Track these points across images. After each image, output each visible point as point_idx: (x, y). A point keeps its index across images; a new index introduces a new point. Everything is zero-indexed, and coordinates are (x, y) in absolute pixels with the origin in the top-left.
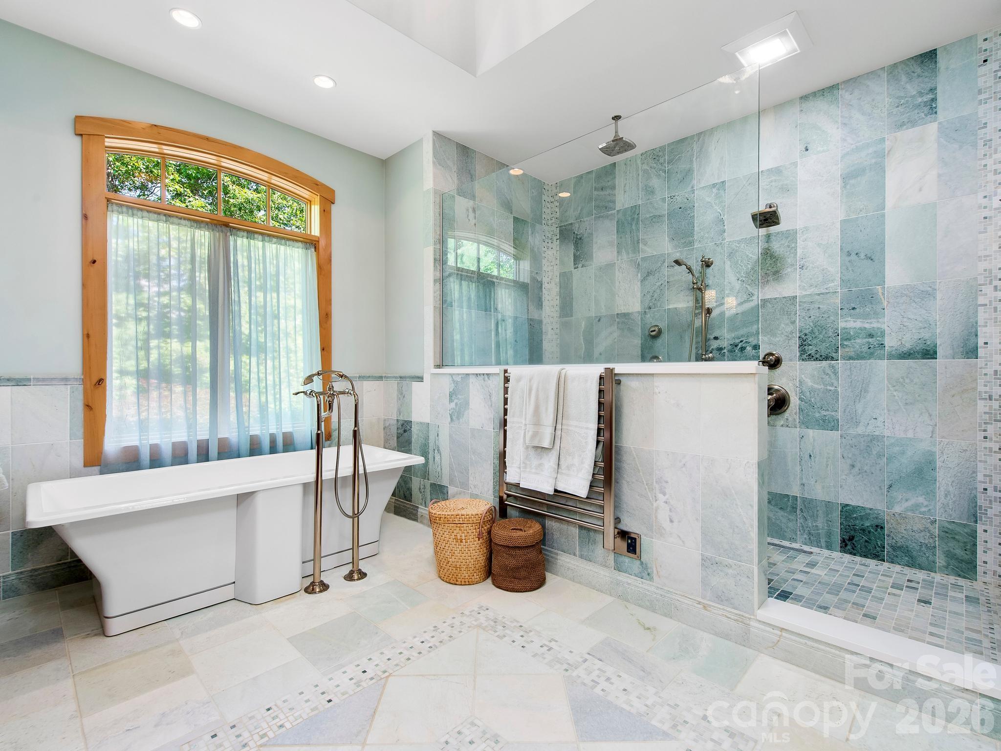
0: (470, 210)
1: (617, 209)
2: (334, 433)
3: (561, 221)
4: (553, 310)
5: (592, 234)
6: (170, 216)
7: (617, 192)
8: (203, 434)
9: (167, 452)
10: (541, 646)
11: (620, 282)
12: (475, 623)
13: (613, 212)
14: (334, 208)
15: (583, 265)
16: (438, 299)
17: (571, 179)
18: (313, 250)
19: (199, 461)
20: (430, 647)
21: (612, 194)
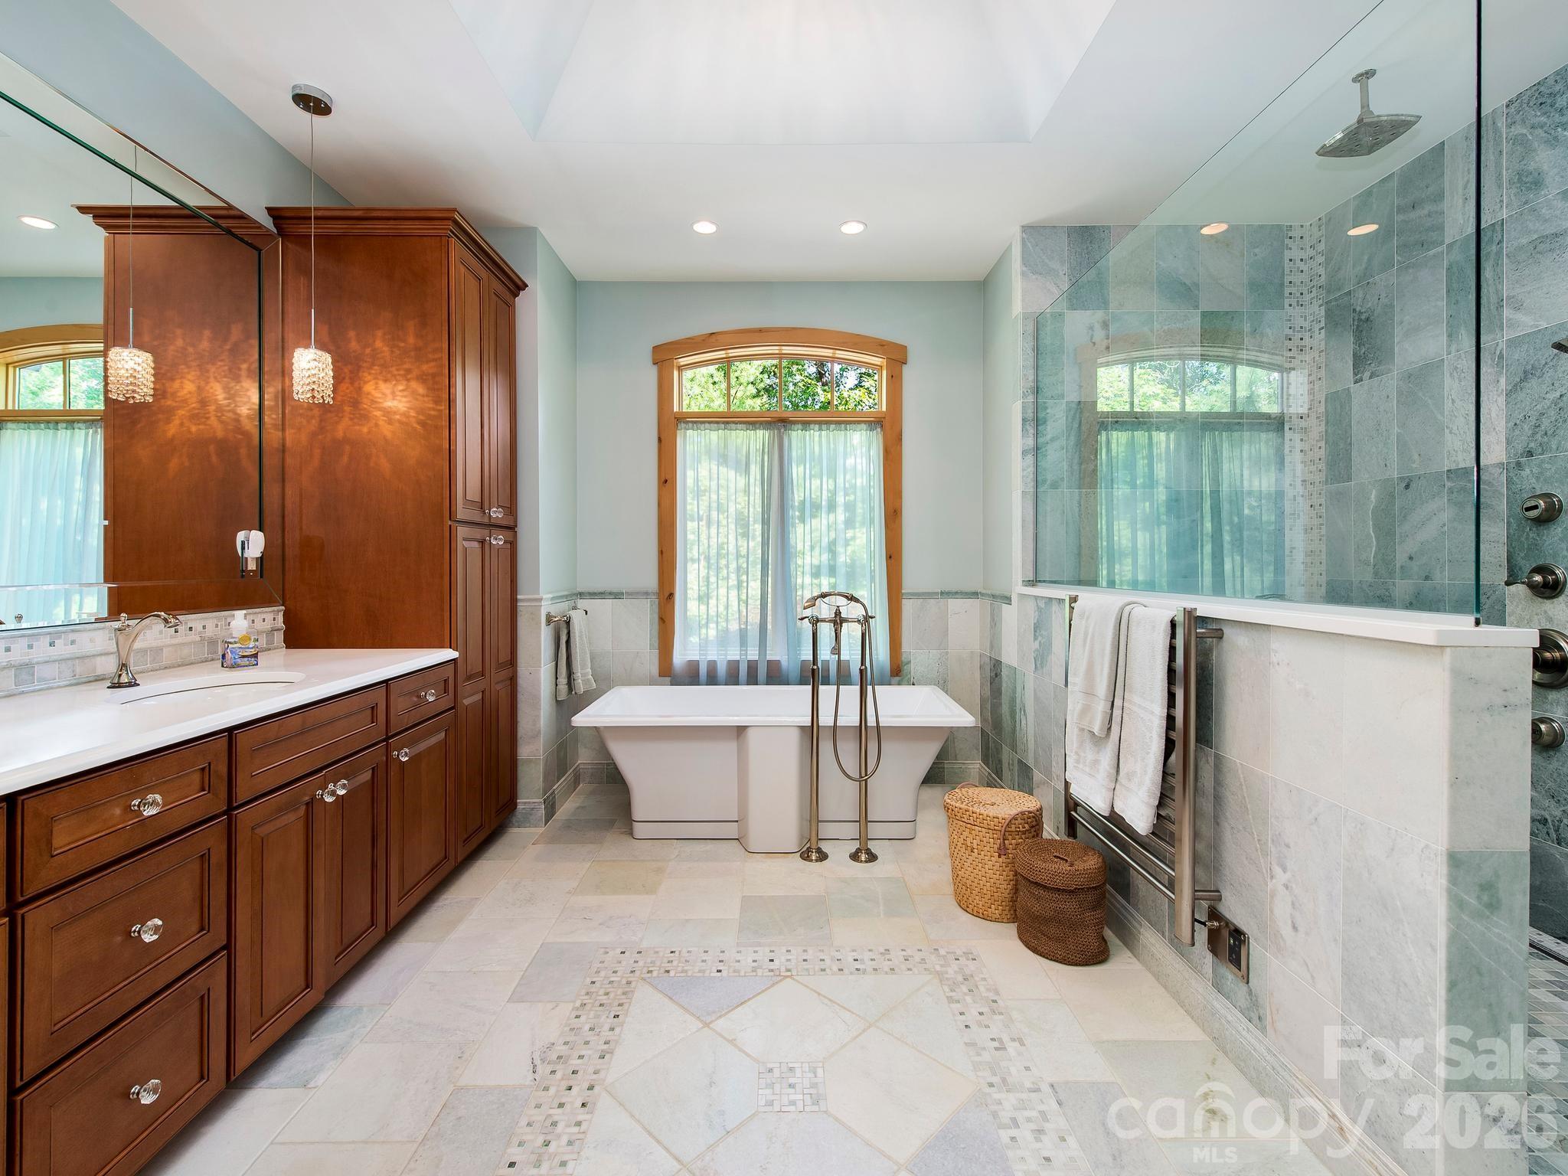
0: (1097, 326)
1: (1448, 241)
2: (905, 667)
3: (1329, 292)
4: (1313, 468)
5: (1392, 306)
6: (728, 423)
7: (1446, 204)
8: (753, 654)
9: (722, 670)
10: (992, 1039)
11: (1453, 401)
12: (938, 968)
13: (1439, 249)
14: (906, 369)
15: (1372, 373)
16: (1029, 480)
17: (1347, 203)
18: (879, 430)
19: (748, 683)
20: (858, 970)
21: (1436, 212)
